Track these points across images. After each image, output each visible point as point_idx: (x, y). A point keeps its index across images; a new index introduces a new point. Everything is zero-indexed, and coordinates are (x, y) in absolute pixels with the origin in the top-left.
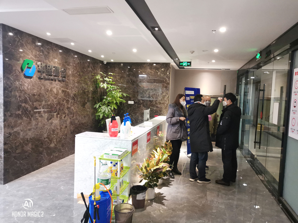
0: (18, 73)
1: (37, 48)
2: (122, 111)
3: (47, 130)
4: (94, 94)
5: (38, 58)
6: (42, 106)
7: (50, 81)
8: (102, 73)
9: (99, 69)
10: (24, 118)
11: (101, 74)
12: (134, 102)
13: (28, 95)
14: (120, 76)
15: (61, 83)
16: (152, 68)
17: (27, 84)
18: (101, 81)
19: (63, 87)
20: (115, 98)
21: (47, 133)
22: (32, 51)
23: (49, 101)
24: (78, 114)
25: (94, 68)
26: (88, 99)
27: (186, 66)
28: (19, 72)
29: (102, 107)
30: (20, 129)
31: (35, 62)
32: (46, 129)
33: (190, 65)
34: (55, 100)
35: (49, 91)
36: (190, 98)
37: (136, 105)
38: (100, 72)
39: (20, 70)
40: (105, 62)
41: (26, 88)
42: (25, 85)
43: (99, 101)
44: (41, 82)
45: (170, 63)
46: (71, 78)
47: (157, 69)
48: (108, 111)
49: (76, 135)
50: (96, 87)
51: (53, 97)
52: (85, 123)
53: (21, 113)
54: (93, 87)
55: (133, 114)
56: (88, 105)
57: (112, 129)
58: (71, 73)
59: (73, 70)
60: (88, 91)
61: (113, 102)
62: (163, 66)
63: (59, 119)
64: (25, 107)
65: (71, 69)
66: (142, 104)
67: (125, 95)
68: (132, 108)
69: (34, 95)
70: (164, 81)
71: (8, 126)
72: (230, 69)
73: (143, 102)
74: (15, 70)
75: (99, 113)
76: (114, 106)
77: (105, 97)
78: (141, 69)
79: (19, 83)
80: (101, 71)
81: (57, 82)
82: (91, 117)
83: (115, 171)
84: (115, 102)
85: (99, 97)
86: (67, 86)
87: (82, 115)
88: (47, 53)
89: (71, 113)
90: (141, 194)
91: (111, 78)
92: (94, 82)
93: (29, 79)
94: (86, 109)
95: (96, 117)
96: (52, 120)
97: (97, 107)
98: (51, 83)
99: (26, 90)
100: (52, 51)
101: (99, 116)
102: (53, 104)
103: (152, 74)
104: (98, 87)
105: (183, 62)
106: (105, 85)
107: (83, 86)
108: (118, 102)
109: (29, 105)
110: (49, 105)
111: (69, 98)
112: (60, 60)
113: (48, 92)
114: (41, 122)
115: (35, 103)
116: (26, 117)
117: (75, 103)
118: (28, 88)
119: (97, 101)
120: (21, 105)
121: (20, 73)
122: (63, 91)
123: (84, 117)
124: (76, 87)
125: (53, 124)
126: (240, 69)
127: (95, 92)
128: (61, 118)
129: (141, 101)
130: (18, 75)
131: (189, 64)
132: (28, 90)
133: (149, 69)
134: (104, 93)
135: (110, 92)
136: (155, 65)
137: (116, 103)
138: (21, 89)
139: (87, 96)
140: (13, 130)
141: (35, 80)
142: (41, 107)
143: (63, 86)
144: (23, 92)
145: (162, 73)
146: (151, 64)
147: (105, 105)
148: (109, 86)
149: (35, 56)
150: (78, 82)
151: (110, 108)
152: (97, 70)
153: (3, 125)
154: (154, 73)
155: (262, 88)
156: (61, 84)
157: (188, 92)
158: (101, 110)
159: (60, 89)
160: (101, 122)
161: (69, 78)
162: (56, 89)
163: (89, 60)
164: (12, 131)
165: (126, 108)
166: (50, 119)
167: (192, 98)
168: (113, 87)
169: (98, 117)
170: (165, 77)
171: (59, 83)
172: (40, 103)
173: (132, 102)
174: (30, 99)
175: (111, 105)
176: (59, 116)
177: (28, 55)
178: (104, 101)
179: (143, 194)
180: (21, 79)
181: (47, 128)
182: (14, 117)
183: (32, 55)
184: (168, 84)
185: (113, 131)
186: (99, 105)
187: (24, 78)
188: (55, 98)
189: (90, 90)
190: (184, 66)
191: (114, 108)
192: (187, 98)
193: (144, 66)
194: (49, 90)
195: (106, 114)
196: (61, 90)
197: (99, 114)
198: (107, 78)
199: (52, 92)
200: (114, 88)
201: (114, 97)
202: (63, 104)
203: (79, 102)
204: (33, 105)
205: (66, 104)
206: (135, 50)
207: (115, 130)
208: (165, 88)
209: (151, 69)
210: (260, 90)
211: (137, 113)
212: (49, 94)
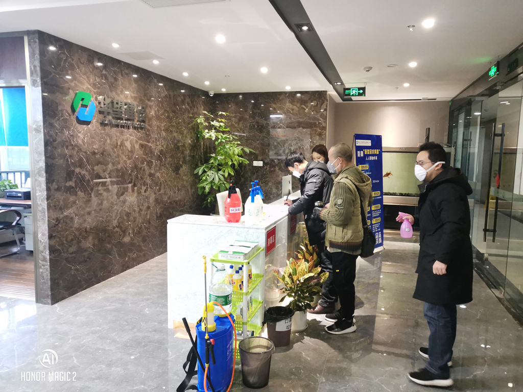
0: (67, 116)
1: (95, 71)
2: (243, 180)
3: (117, 213)
4: (194, 150)
5: (99, 88)
6: (108, 172)
7: (120, 129)
8: (206, 112)
9: (201, 107)
10: (79, 193)
11: (205, 114)
12: (264, 163)
13: (84, 154)
14: (238, 117)
15: (139, 132)
16: (294, 102)
17: (83, 134)
18: (206, 127)
19: (140, 139)
20: (229, 156)
21: (117, 218)
22: (88, 77)
23: (119, 163)
24: (167, 185)
25: (193, 105)
26: (184, 158)
27: (356, 95)
28: (68, 113)
29: (208, 173)
30: (74, 213)
31: (94, 96)
32: (116, 211)
33: (364, 93)
34: (128, 162)
35: (118, 146)
36: (364, 152)
37: (267, 169)
38: (204, 112)
39: (70, 111)
40: (212, 94)
41: (80, 142)
42: (79, 137)
43: (203, 162)
44: (105, 130)
45: (326, 91)
46: (155, 123)
47: (303, 102)
48: (219, 179)
49: (168, 221)
50: (198, 138)
51: (125, 156)
52: (180, 201)
53: (73, 185)
54: (191, 138)
55: (262, 183)
56: (184, 169)
57: (231, 208)
58: (155, 114)
59: (158, 109)
60: (184, 146)
61: (226, 164)
62: (315, 96)
63: (136, 194)
64: (80, 174)
65: (154, 107)
66: (277, 165)
67: (247, 150)
68: (260, 174)
69: (94, 153)
70: (316, 123)
71: (55, 206)
72: (435, 99)
73: (279, 163)
74: (62, 110)
75: (203, 182)
76: (229, 169)
77: (213, 155)
78: (275, 104)
79: (69, 132)
80: (204, 110)
81: (131, 130)
82: (189, 190)
83: (239, 281)
84: (231, 163)
85: (202, 156)
86: (147, 137)
87: (175, 186)
88: (113, 80)
89: (156, 184)
90: (283, 322)
91: (223, 120)
92: (193, 128)
93: (85, 126)
94: (180, 176)
95: (199, 190)
96: (124, 195)
97: (200, 173)
98: (122, 133)
99: (81, 145)
100: (122, 75)
101: (204, 188)
102: (126, 169)
103: (294, 112)
104: (201, 138)
105: (351, 89)
106: (213, 134)
107: (174, 136)
108: (235, 163)
109: (87, 171)
110: (119, 171)
111: (151, 157)
112: (135, 92)
113: (116, 147)
114: (107, 199)
115: (96, 168)
116: (82, 192)
117: (163, 165)
118: (83, 142)
119: (199, 162)
120: (73, 171)
121: (70, 115)
122: (142, 146)
123: (179, 190)
124: (164, 138)
125: (126, 203)
126: (456, 98)
127: (195, 147)
128: (139, 193)
129: (275, 161)
130: (67, 119)
131: (361, 91)
132: (84, 145)
133: (289, 102)
134: (212, 147)
135: (221, 145)
136: (299, 95)
137: (233, 166)
138: (72, 143)
139: (183, 153)
140: (62, 213)
141: (95, 127)
142: (106, 174)
143: (141, 137)
144: (76, 149)
145: (313, 109)
146: (292, 94)
147: (214, 170)
148: (220, 135)
149: (94, 85)
150: (166, 130)
151: (223, 173)
152: (197, 108)
153: (46, 206)
154: (297, 109)
155: (498, 131)
156: (139, 134)
157: (360, 143)
158: (206, 178)
159: (136, 142)
160: (206, 199)
161: (150, 123)
162: (130, 141)
163: (183, 91)
164: (62, 216)
165: (249, 174)
166: (122, 194)
167: (368, 153)
168: (226, 138)
169: (202, 190)
170: (318, 116)
171: (135, 133)
172: (104, 168)
173: (260, 164)
174: (88, 161)
175: (224, 169)
176: (136, 188)
177: (81, 83)
178: (212, 161)
179: (287, 321)
180: (72, 126)
181: (118, 211)
182: (64, 192)
183: (89, 84)
184: (324, 128)
185: (232, 212)
186: (204, 168)
187: (77, 124)
188: (129, 159)
189: (188, 143)
190: (353, 95)
191: (229, 174)
192: (359, 152)
193: (281, 98)
194: (119, 144)
195: (215, 184)
196: (139, 144)
197: (204, 184)
198: (215, 121)
199: (124, 148)
200: (229, 138)
201: (229, 154)
202: (143, 169)
203: (168, 164)
204: (93, 170)
205: (148, 167)
206: (264, 70)
207: (236, 210)
208: (318, 137)
209: (292, 102)
210: (495, 135)
211: (269, 182)
212: (119, 151)
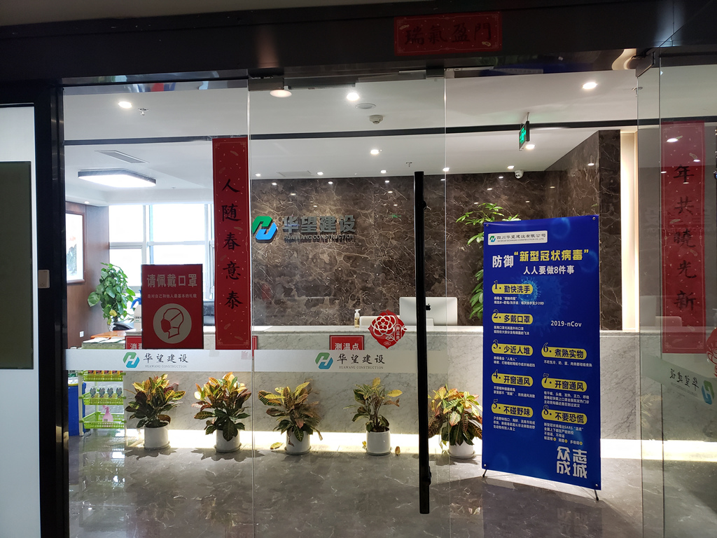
5: (283, 210)
6: (294, 283)
7: (312, 243)
10: (257, 299)
13: (263, 267)
17: (263, 250)
19: (345, 250)
22: (270, 203)
26: (446, 270)
31: (278, 218)
32: (304, 321)
34: (325, 274)
35: (310, 260)
40: (518, 174)
41: (260, 257)
42: (259, 253)
44: (291, 245)
46: (373, 232)
51: (320, 269)
58: (375, 222)
59: (381, 216)
60: (445, 254)
63: (337, 307)
64: (259, 284)
69: (276, 266)
81: (330, 243)
86: (361, 247)
89: (377, 300)
96: (318, 307)
98: (315, 246)
99: (260, 260)
102: (321, 281)
109: (266, 281)
110: (310, 282)
111: (367, 270)
114: (292, 308)
115: (277, 279)
116: (261, 299)
117: (391, 279)
118: (263, 257)
125: (321, 315)
128: (343, 306)
132: (264, 260)
141: (277, 244)
142: (291, 285)
143: (347, 248)
144: (255, 263)
149: (278, 209)
150: (397, 238)
156: (343, 246)
159: (339, 254)
162: (328, 254)
167: (534, 259)
172: (289, 279)
174: (268, 273)
176: (337, 301)
177: (263, 209)
181: (307, 321)
187: (257, 243)
189: (456, 251)
192: (496, 258)
194: (310, 257)
196: (343, 256)
199: (318, 260)
202: (350, 281)
204: (274, 281)
205: (360, 281)
212: (311, 263)
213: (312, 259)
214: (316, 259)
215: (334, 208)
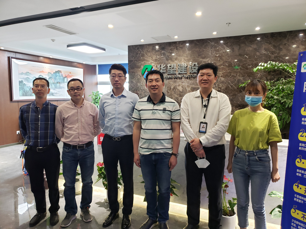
5: (158, 61)
7: (173, 80)
15: (192, 80)
22: (152, 57)
31: (155, 66)
39: (141, 75)
51: (177, 95)
74: (137, 75)
79: (140, 84)
81: (183, 80)
98: (175, 82)
100: (177, 49)
112: (189, 56)
113: (170, 90)
122: (193, 88)
124: (223, 82)
138: (142, 88)
143: (194, 83)
144: (144, 91)
150: (226, 76)
159: (188, 86)
162: (182, 86)
171: (187, 81)
177: (148, 61)
180: (142, 81)
183: (152, 60)
188: (180, 96)
194: (172, 88)
196: (190, 87)
199: (176, 90)
212: (172, 91)
213: (173, 89)
214: (175, 89)
215: (186, 58)
